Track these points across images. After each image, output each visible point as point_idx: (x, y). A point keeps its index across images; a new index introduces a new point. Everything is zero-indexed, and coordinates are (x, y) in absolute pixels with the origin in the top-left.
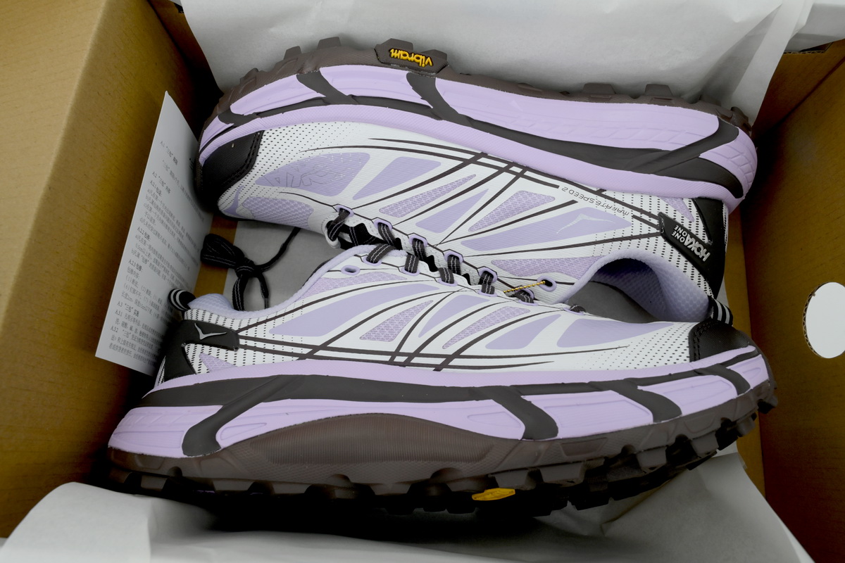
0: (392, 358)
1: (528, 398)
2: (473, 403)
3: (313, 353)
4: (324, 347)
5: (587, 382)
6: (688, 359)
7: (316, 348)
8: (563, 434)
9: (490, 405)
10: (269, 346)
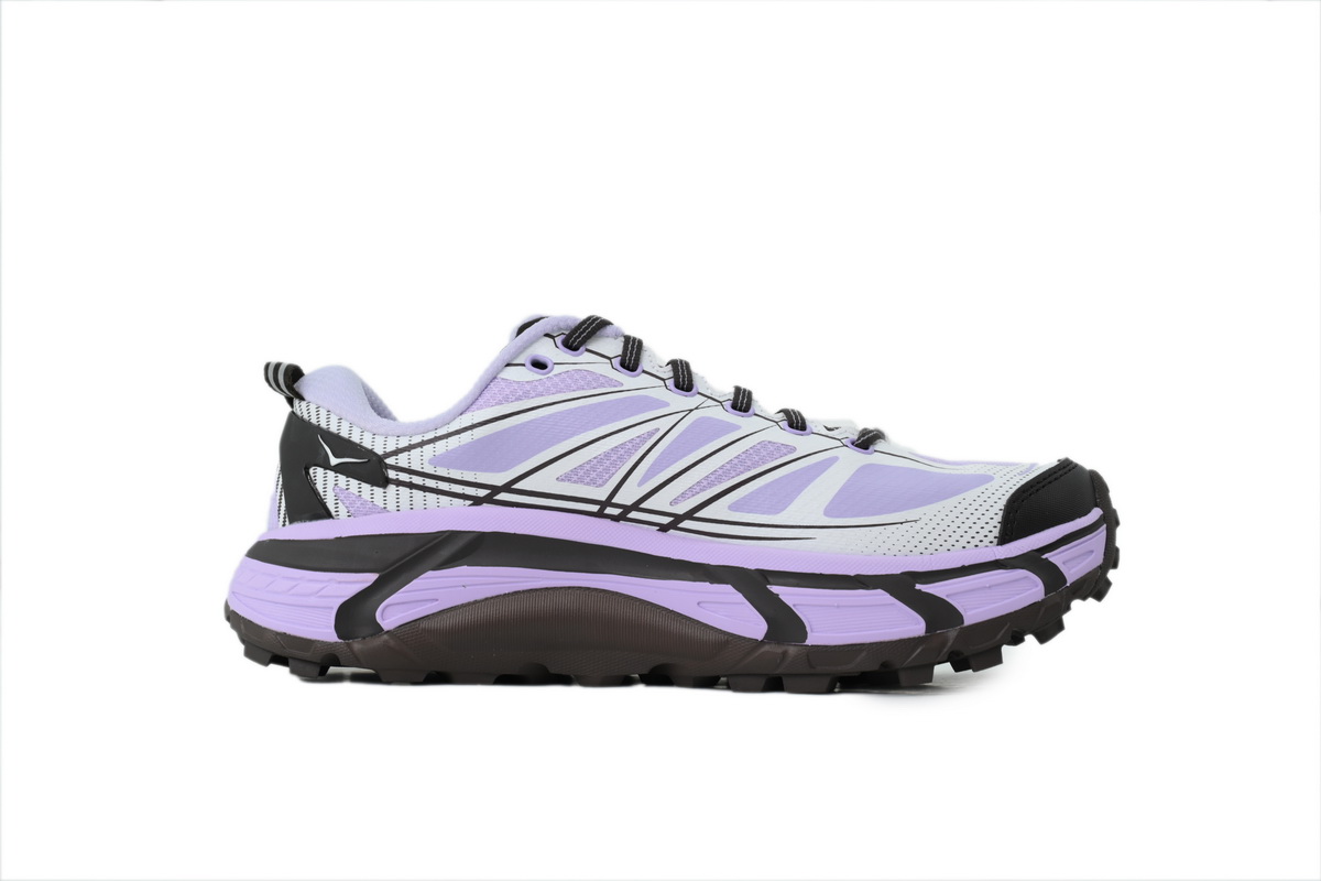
0: (602, 510)
1: (775, 589)
2: (706, 586)
3: (492, 495)
4: (507, 488)
5: (852, 574)
6: (996, 541)
7: (495, 490)
8: (813, 639)
9: (727, 592)
10: (430, 483)
